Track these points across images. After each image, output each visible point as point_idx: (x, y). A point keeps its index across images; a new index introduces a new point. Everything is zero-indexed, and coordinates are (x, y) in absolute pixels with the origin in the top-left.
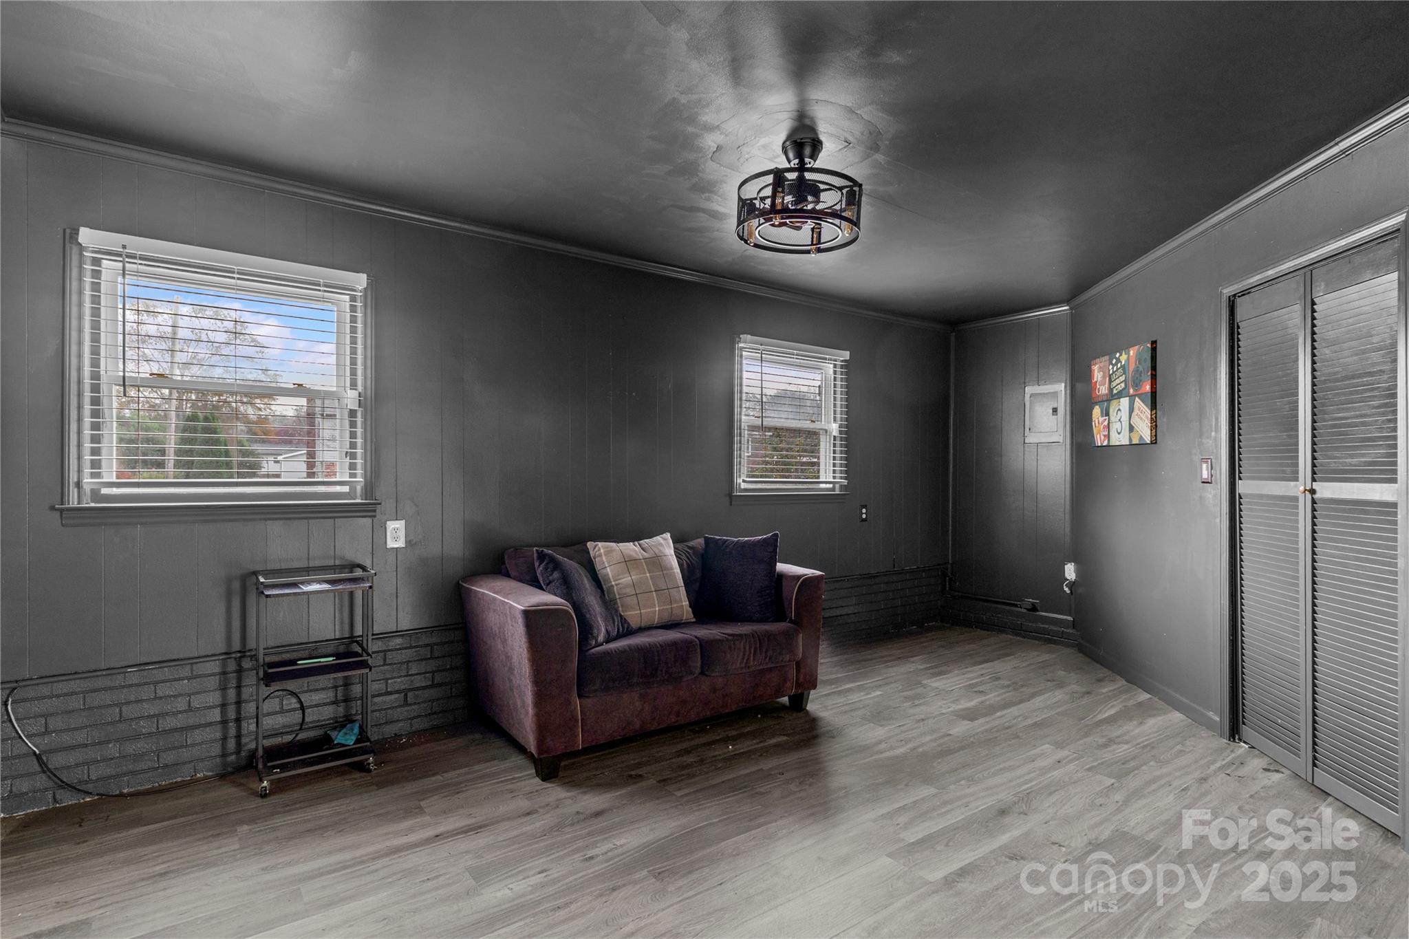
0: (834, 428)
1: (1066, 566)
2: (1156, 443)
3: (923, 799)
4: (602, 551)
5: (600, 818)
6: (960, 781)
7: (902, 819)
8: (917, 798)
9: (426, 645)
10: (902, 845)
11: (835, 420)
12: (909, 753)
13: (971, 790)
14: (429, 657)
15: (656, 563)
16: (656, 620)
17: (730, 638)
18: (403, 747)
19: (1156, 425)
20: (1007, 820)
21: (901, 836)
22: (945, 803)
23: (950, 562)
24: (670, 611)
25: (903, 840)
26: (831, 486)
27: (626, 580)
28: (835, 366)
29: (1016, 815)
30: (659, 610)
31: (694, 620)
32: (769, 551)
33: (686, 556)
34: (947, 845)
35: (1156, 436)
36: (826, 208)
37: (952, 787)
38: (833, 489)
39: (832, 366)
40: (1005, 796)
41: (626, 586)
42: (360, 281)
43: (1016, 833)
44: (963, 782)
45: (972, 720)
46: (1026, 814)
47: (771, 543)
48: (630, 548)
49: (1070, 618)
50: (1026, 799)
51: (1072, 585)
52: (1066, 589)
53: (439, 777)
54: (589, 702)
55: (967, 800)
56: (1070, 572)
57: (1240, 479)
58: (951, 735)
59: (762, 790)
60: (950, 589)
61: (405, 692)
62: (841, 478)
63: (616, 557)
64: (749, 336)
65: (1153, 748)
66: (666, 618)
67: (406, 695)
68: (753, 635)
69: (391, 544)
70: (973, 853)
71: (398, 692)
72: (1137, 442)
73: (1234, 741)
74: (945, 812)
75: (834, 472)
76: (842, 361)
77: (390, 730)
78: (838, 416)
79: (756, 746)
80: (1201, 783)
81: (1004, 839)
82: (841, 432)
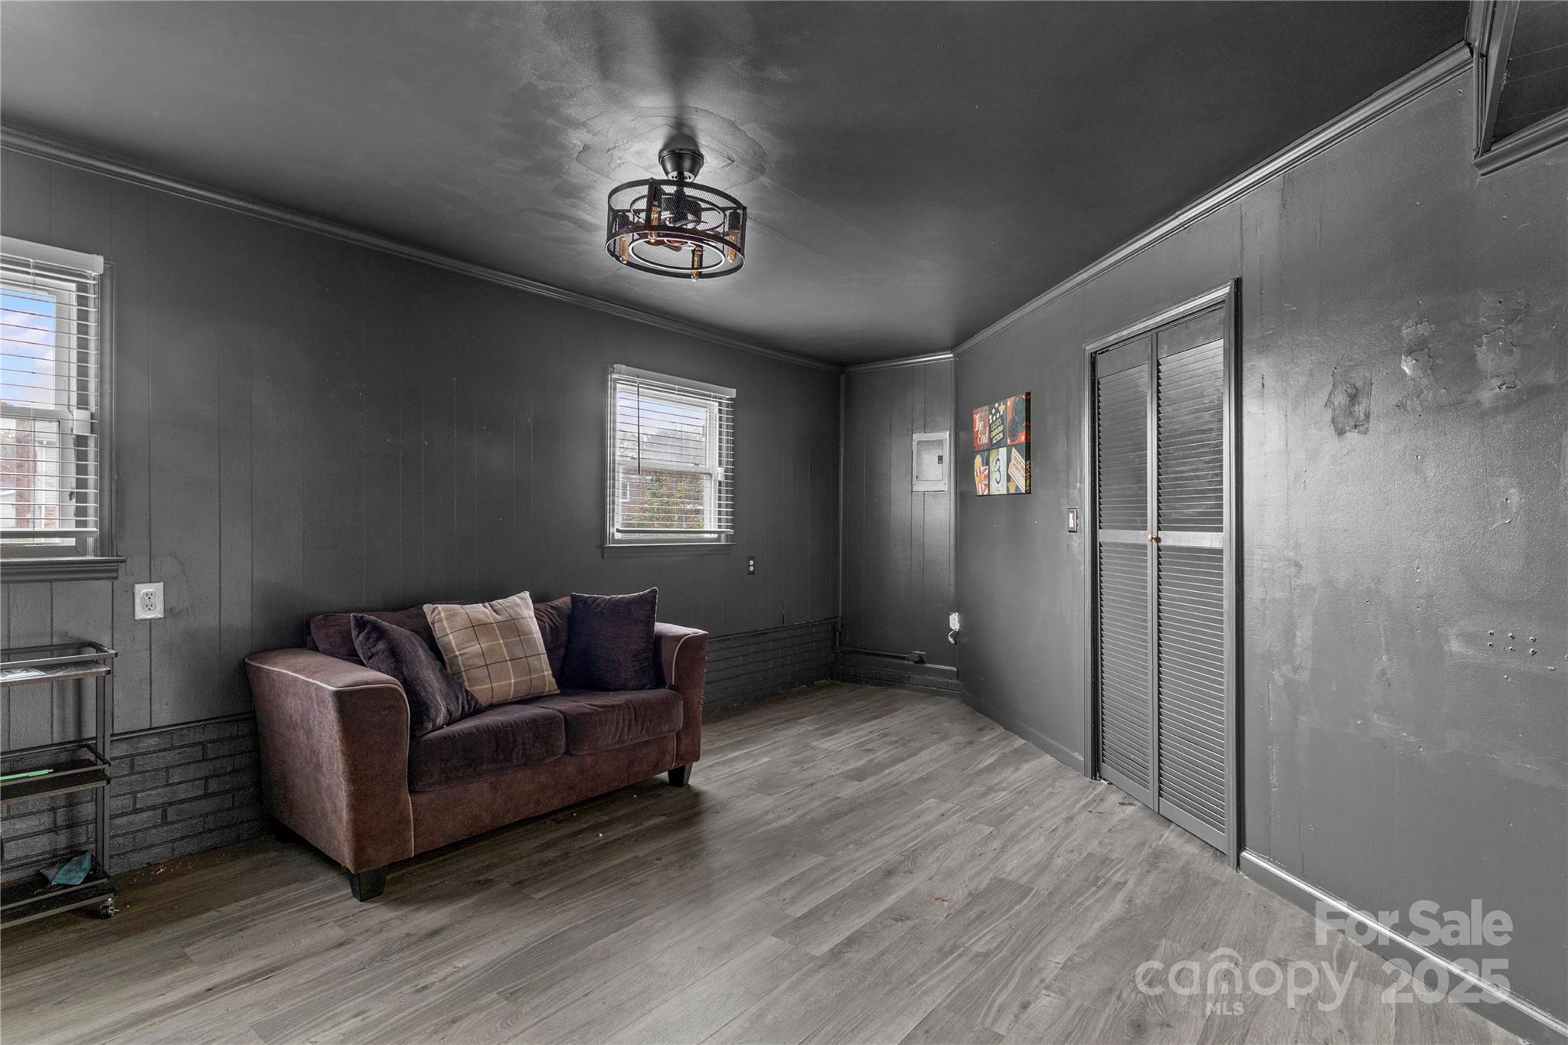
0: (720, 473)
1: (951, 617)
2: (1030, 493)
3: (810, 869)
4: (443, 615)
5: (437, 938)
6: (848, 845)
7: (788, 894)
8: (803, 869)
9: (193, 745)
10: (789, 920)
11: (720, 464)
12: (797, 821)
13: (859, 854)
14: (201, 758)
15: (512, 627)
16: (512, 694)
17: (600, 710)
18: (159, 880)
19: (1030, 475)
20: (893, 881)
21: (788, 912)
22: (833, 871)
23: (840, 615)
24: (529, 682)
25: (790, 916)
26: (716, 536)
27: (475, 648)
28: (720, 404)
29: (902, 874)
30: (515, 683)
31: (559, 691)
32: (647, 609)
33: (549, 617)
34: (834, 915)
35: (1030, 486)
36: (708, 230)
37: (840, 853)
38: (719, 540)
39: (717, 404)
40: (891, 856)
41: (475, 655)
42: (95, 265)
43: (901, 893)
44: (851, 847)
45: (860, 780)
46: (911, 873)
47: (649, 601)
48: (480, 611)
49: (954, 669)
50: (911, 857)
51: (956, 635)
52: (951, 640)
53: (214, 913)
54: (423, 799)
55: (855, 864)
56: (955, 622)
57: (1100, 528)
58: (838, 798)
59: (636, 880)
60: (840, 644)
61: (164, 808)
62: (727, 527)
63: (461, 621)
64: (624, 366)
65: (1027, 792)
66: (524, 691)
67: (165, 811)
68: (628, 705)
69: (141, 614)
70: (859, 920)
71: (153, 808)
72: (1014, 492)
73: (1096, 779)
74: (833, 880)
75: (720, 520)
76: (728, 399)
77: (139, 859)
78: (724, 459)
79: (631, 831)
80: (1068, 823)
81: (891, 900)
82: (726, 477)
